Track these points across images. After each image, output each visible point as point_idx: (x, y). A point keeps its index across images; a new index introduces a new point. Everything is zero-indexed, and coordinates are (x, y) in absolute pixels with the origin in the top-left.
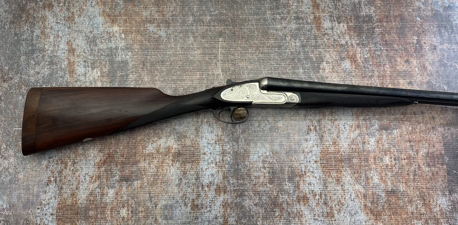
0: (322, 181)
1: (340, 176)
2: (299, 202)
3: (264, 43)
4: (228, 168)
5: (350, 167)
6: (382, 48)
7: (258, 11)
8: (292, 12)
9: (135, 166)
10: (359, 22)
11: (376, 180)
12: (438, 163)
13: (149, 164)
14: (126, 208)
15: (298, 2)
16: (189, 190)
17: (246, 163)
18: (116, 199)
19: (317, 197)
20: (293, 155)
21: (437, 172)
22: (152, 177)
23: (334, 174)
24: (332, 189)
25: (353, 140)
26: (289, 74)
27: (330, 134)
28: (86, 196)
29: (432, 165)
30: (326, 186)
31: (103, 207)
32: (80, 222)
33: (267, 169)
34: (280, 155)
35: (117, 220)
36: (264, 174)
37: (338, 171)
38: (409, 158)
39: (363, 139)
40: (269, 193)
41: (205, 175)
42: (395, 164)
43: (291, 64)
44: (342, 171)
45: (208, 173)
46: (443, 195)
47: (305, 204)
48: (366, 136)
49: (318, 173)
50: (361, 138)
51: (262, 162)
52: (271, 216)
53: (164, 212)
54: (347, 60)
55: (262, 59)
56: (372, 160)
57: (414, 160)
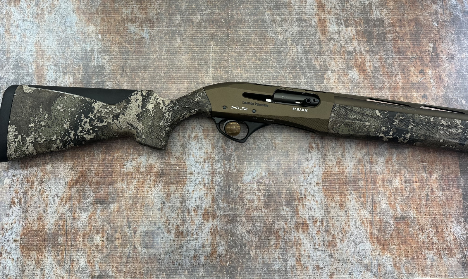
0: (324, 206)
1: (344, 200)
2: (297, 229)
3: (262, 49)
4: (218, 190)
5: (356, 190)
6: (394, 57)
7: (255, 11)
8: (294, 13)
9: (111, 186)
10: (369, 26)
11: (385, 205)
12: (453, 187)
13: (128, 184)
14: (101, 235)
15: (302, 2)
16: (173, 215)
17: (239, 184)
18: (89, 223)
19: (318, 224)
20: (292, 176)
21: (452, 196)
22: (130, 199)
23: (337, 198)
24: (334, 215)
25: (360, 160)
26: (289, 84)
27: (334, 153)
28: (54, 220)
29: (447, 189)
30: (328, 211)
31: (74, 233)
32: (47, 250)
33: (262, 191)
34: (277, 176)
35: (90, 248)
36: (259, 197)
37: (343, 194)
38: (421, 180)
39: (370, 158)
40: (264, 219)
41: (191, 198)
42: (406, 187)
43: (291, 73)
44: (346, 195)
45: (195, 195)
46: (458, 222)
47: (304, 232)
48: (374, 155)
49: (320, 197)
50: (369, 158)
51: (257, 183)
52: (265, 245)
53: (144, 240)
54: (355, 69)
55: (259, 67)
56: (380, 182)
57: (427, 183)
